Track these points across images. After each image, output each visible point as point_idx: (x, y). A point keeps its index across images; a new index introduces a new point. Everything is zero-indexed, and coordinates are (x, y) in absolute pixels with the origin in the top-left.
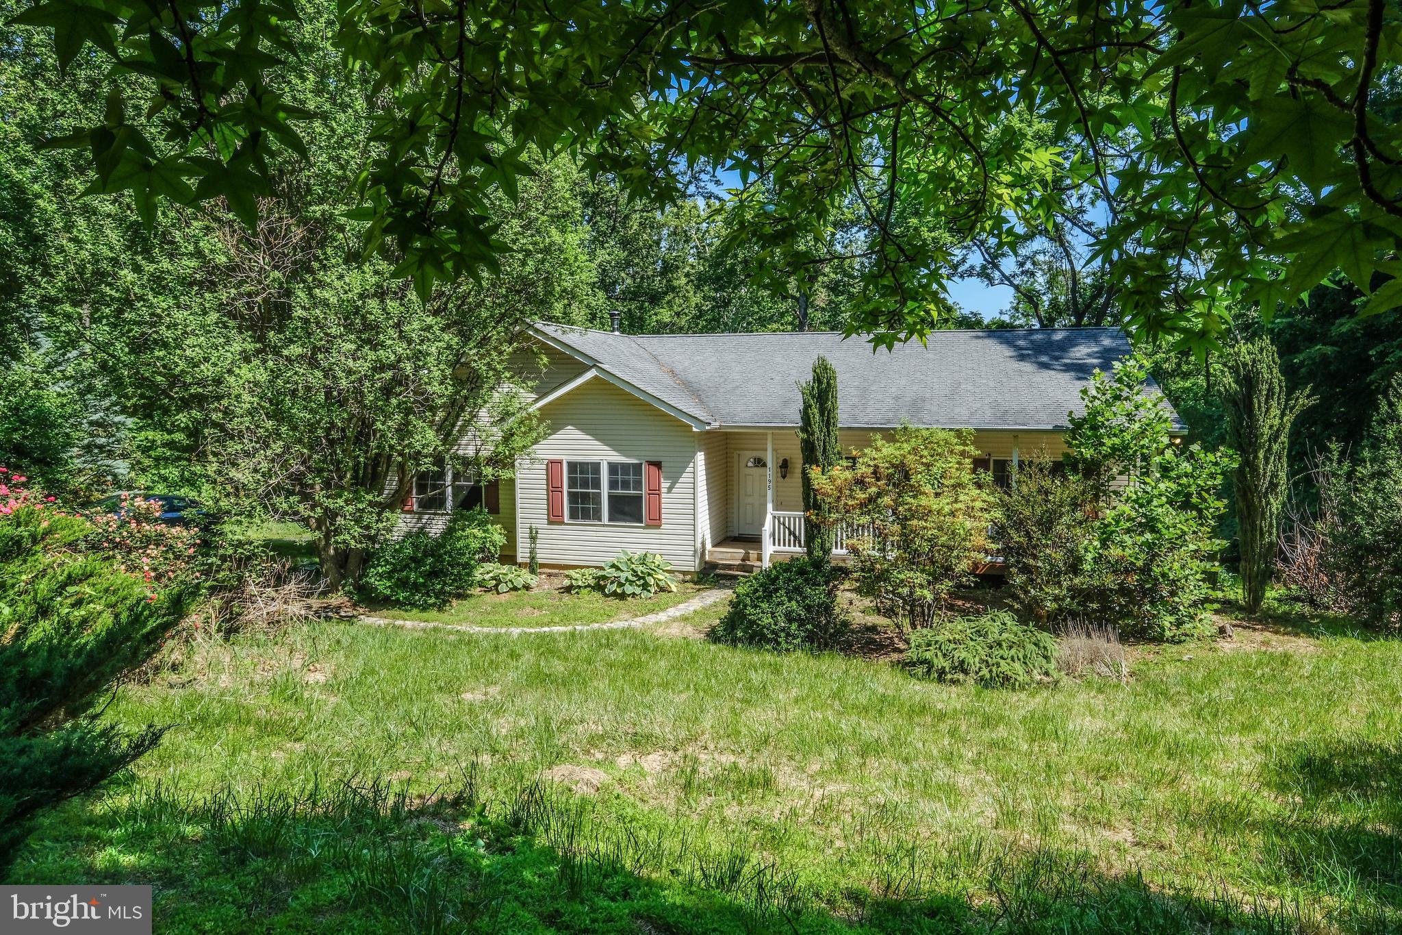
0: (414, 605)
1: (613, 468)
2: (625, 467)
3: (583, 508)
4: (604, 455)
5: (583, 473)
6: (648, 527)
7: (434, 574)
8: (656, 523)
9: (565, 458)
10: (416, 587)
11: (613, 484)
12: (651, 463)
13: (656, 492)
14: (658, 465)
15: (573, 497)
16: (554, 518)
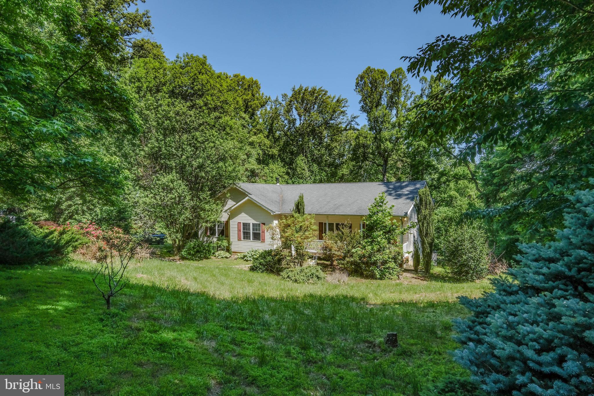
0: (192, 260)
1: (253, 224)
2: (256, 224)
3: (246, 236)
4: (251, 221)
5: (246, 226)
6: (262, 242)
7: (198, 251)
8: (263, 241)
9: (242, 222)
10: (193, 255)
11: (253, 230)
12: (262, 224)
13: (263, 232)
14: (264, 224)
15: (244, 233)
16: (239, 239)
